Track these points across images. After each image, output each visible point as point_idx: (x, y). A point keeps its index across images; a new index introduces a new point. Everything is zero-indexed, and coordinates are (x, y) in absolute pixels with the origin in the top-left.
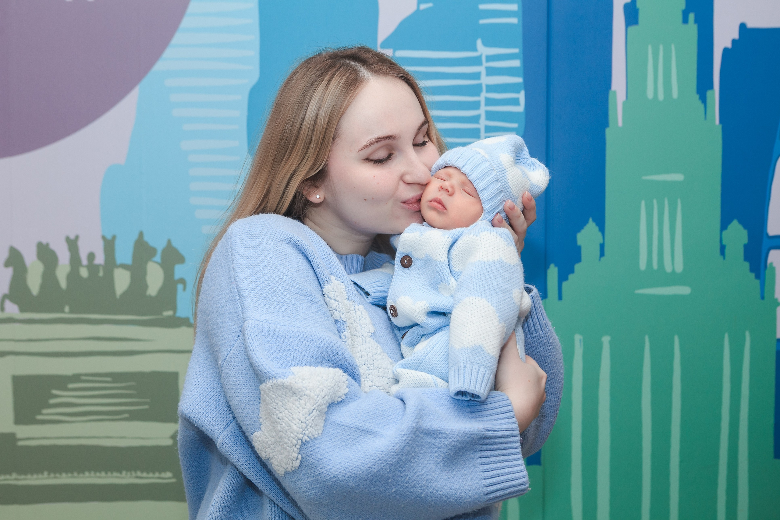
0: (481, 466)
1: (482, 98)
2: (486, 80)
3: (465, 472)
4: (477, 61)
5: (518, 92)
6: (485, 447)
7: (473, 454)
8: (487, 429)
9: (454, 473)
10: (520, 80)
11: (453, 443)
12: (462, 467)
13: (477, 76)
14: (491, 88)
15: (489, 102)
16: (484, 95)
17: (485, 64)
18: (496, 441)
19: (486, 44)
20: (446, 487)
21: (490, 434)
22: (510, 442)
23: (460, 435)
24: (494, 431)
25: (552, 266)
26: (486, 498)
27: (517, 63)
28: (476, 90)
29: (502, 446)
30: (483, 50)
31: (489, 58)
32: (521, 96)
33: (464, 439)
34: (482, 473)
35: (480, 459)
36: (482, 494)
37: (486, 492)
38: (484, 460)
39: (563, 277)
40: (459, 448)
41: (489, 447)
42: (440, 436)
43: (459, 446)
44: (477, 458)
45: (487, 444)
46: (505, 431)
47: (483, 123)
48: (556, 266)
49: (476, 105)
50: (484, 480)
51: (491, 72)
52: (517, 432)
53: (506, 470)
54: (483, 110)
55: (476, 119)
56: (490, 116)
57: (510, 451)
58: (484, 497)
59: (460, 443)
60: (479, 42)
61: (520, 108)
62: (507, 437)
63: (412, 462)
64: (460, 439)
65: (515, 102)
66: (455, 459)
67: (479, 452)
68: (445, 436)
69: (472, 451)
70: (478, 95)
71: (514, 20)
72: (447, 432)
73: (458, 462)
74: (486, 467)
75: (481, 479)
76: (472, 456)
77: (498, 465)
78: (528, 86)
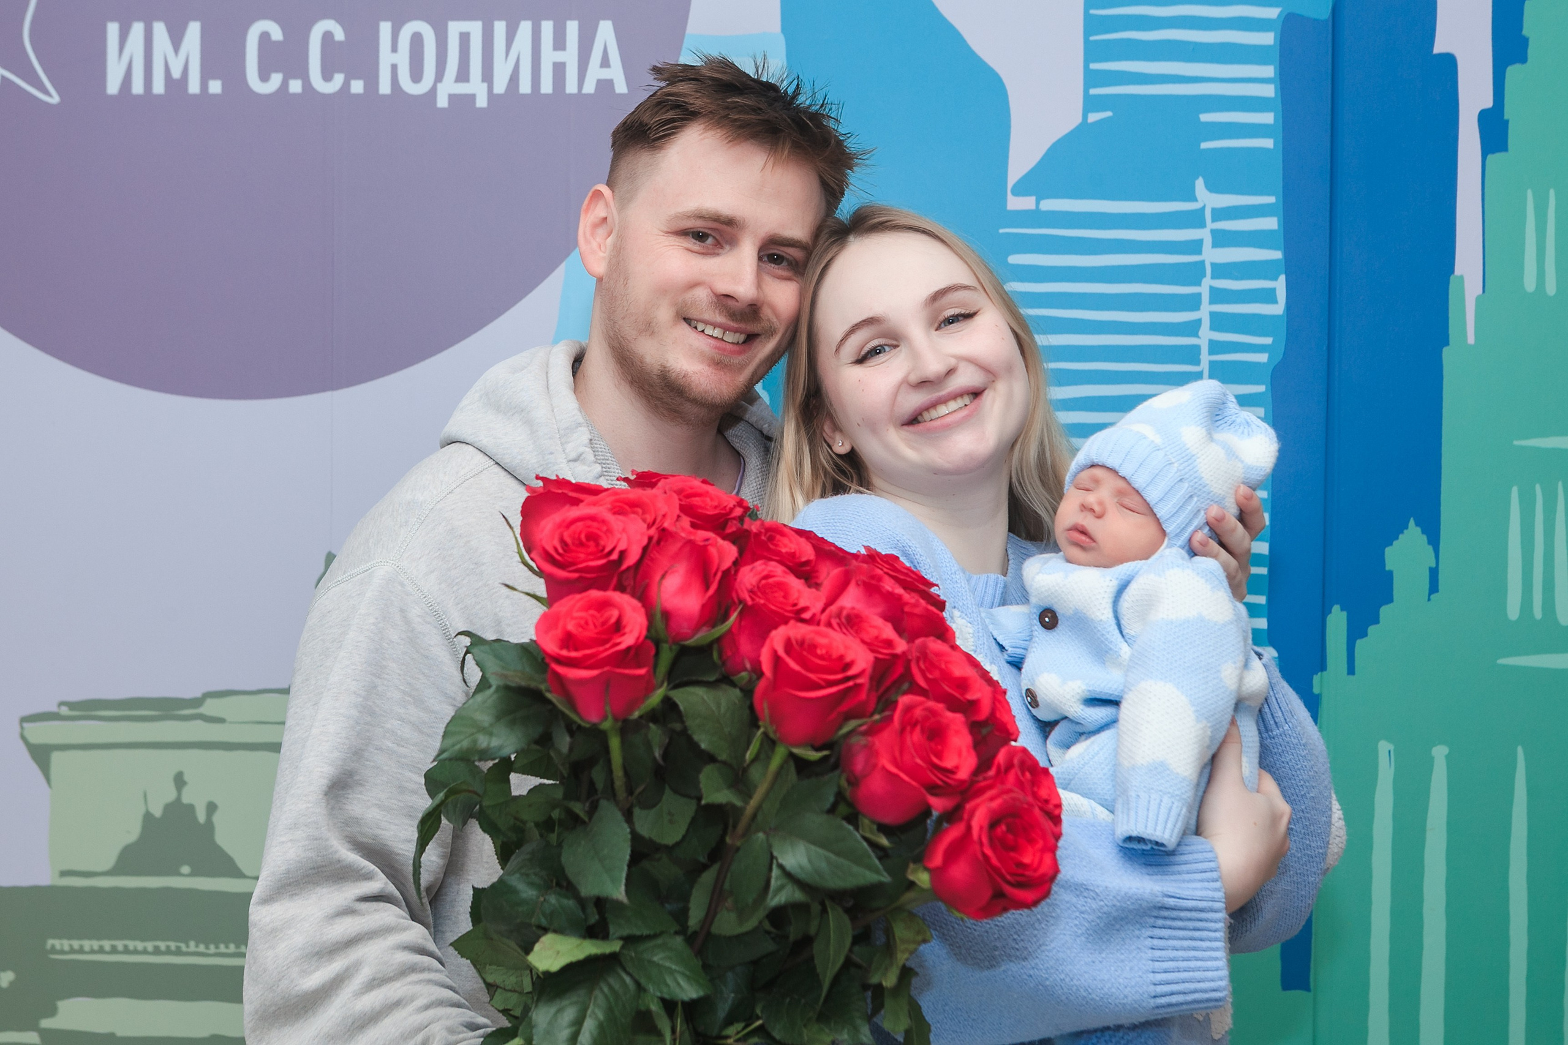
0: (1150, 950)
1: (1204, 289)
2: (1212, 255)
3: (1122, 957)
4: (1195, 219)
5: (1275, 279)
6: (1160, 922)
7: (1139, 929)
8: (1166, 893)
9: (1103, 955)
10: (1277, 255)
11: (1105, 909)
12: (1118, 947)
13: (1195, 247)
14: (1221, 270)
15: (1218, 295)
16: (1207, 282)
17: (1211, 225)
18: (1183, 914)
19: (1212, 188)
20: (1086, 976)
21: (1171, 902)
22: (1206, 920)
23: (1119, 898)
24: (1179, 898)
25: (1336, 608)
26: (1153, 1002)
27: (1271, 223)
28: (1193, 274)
29: (1190, 924)
30: (1206, 199)
31: (1220, 214)
32: (1280, 285)
33: (1124, 905)
34: (1150, 962)
35: (1150, 939)
36: (1146, 996)
37: (1153, 994)
38: (1156, 942)
39: (1356, 631)
40: (1115, 919)
41: (1169, 923)
42: (1085, 894)
43: (1115, 914)
44: (1145, 938)
45: (1165, 918)
46: (1200, 900)
47: (1206, 335)
48: (1342, 610)
49: (1193, 303)
50: (1152, 974)
51: (1222, 239)
52: (1221, 905)
53: (1193, 964)
54: (1206, 310)
55: (1192, 328)
56: (1219, 322)
57: (1204, 934)
58: (1149, 1000)
59: (1117, 910)
60: (1200, 183)
61: (1278, 308)
62: (1202, 910)
63: (1036, 929)
64: (1118, 904)
65: (1269, 296)
66: (1107, 934)
67: (1151, 929)
68: (1094, 896)
69: (1138, 926)
70: (1198, 283)
71: (1268, 143)
72: (1097, 890)
73: (1112, 939)
74: (1158, 953)
75: (1147, 971)
76: (1137, 932)
77: (1181, 953)
78: (1292, 268)
